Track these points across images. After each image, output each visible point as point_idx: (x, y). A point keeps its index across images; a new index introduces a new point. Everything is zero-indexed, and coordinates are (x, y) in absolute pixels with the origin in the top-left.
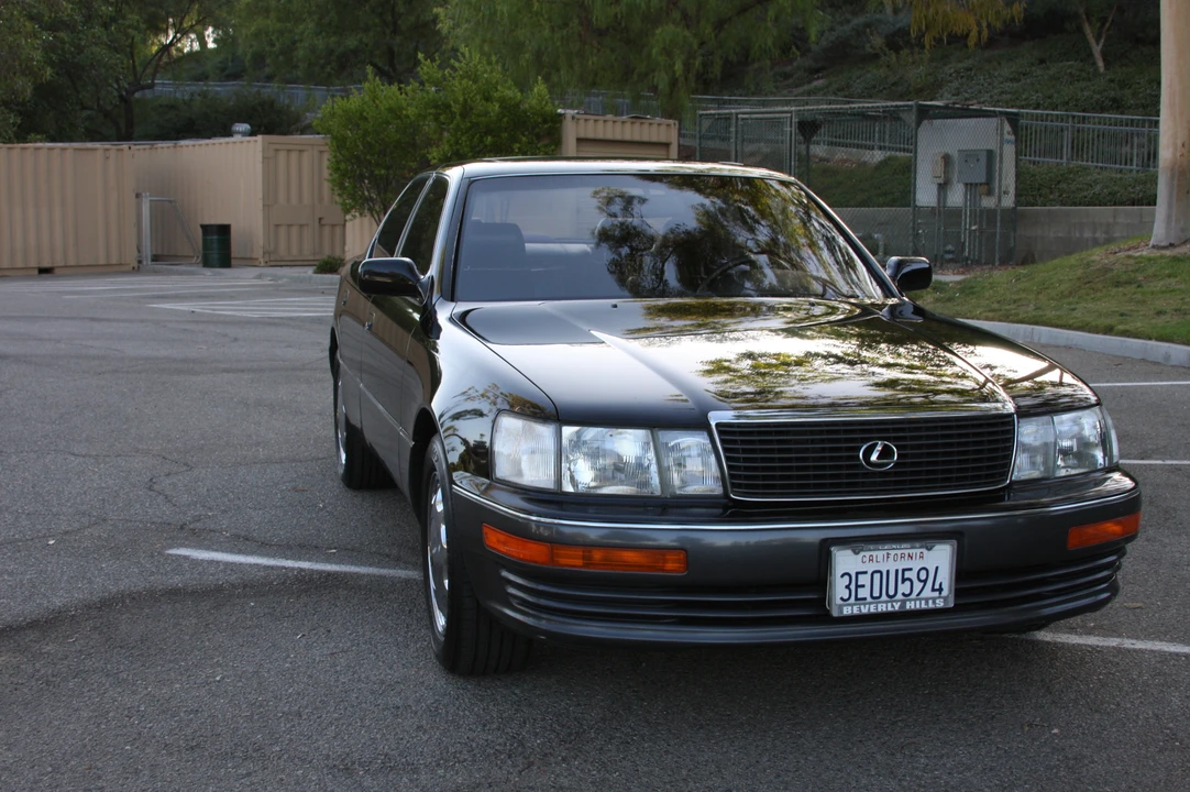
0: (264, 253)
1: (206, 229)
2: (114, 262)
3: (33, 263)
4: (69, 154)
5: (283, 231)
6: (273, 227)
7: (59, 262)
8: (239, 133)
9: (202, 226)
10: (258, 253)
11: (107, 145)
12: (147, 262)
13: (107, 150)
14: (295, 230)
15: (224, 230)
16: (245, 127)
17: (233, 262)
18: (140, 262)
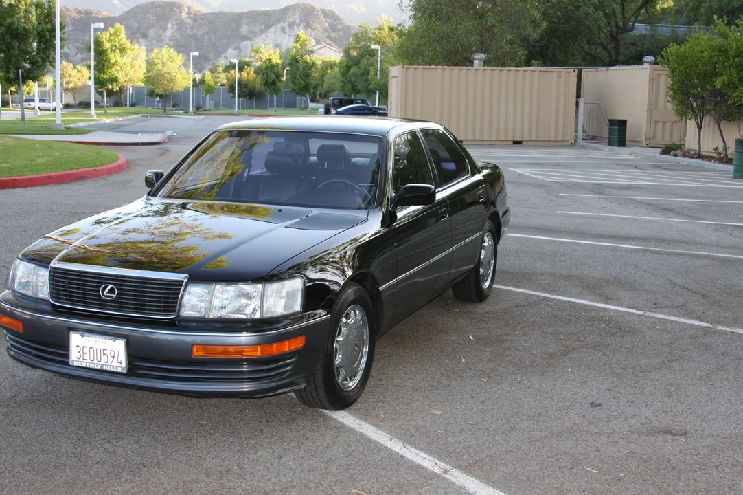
0: (646, 139)
1: (612, 122)
2: (560, 139)
3: (510, 138)
4: (536, 74)
5: (660, 126)
6: (653, 123)
7: (526, 138)
8: (647, 62)
9: (609, 120)
10: (643, 139)
11: (560, 69)
12: (580, 140)
13: (560, 72)
14: (668, 126)
15: (622, 124)
16: (650, 59)
17: (627, 143)
18: (575, 140)
